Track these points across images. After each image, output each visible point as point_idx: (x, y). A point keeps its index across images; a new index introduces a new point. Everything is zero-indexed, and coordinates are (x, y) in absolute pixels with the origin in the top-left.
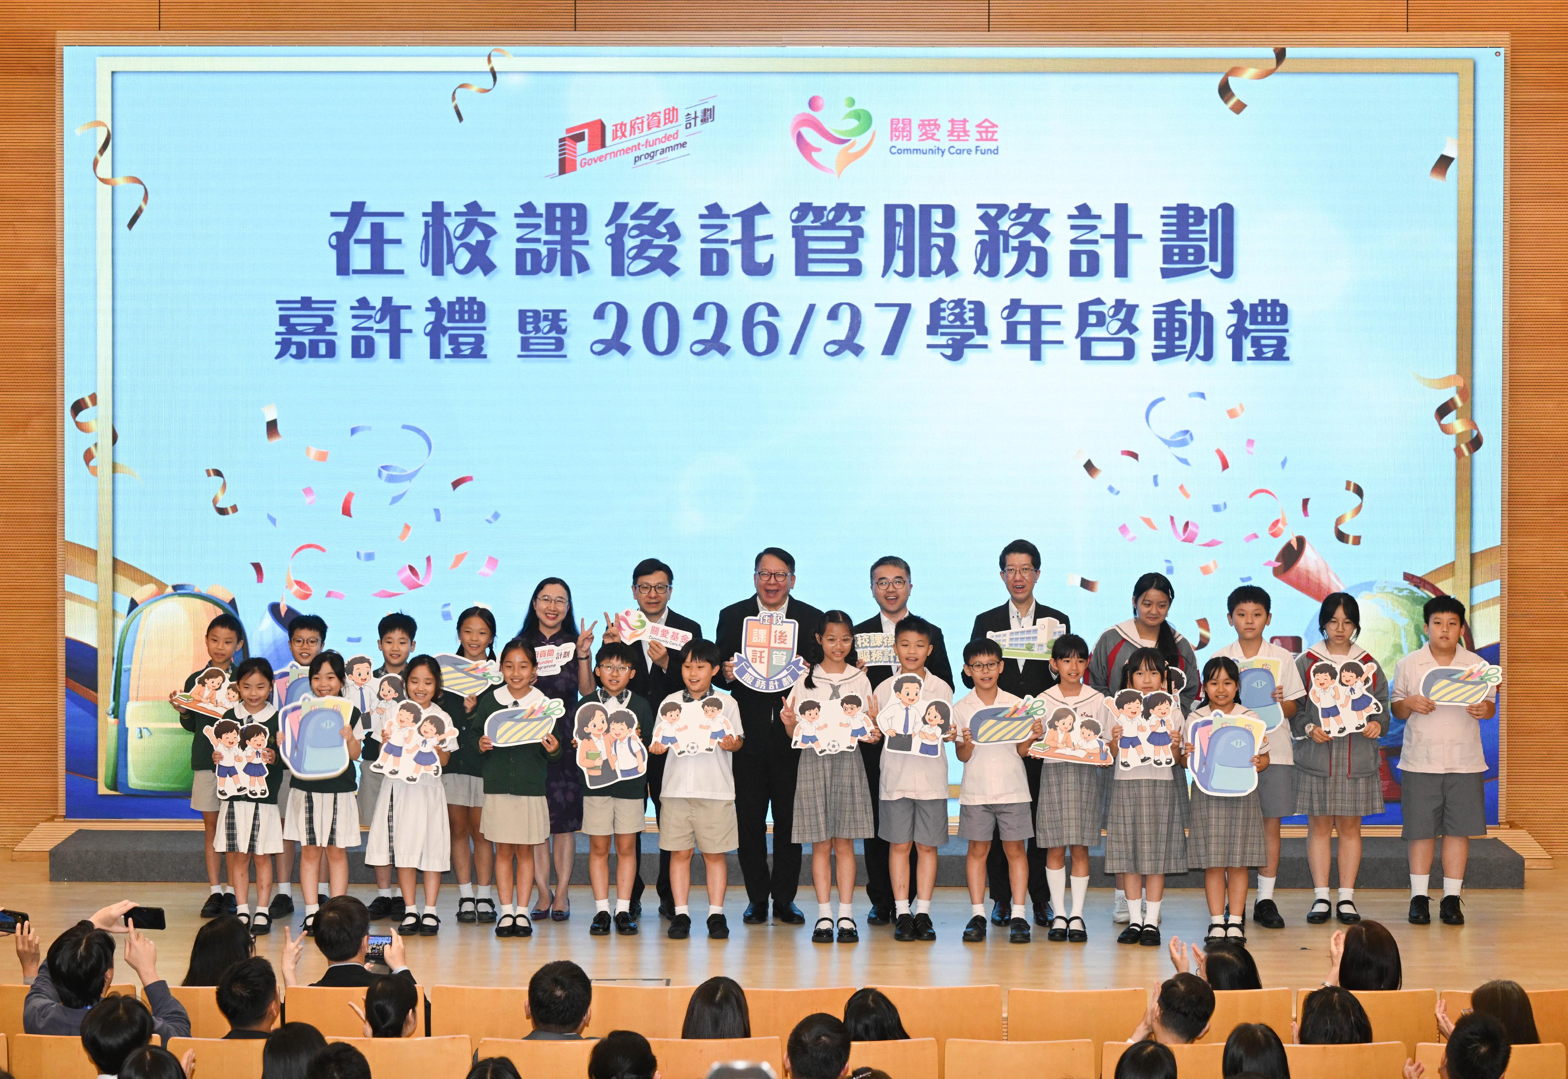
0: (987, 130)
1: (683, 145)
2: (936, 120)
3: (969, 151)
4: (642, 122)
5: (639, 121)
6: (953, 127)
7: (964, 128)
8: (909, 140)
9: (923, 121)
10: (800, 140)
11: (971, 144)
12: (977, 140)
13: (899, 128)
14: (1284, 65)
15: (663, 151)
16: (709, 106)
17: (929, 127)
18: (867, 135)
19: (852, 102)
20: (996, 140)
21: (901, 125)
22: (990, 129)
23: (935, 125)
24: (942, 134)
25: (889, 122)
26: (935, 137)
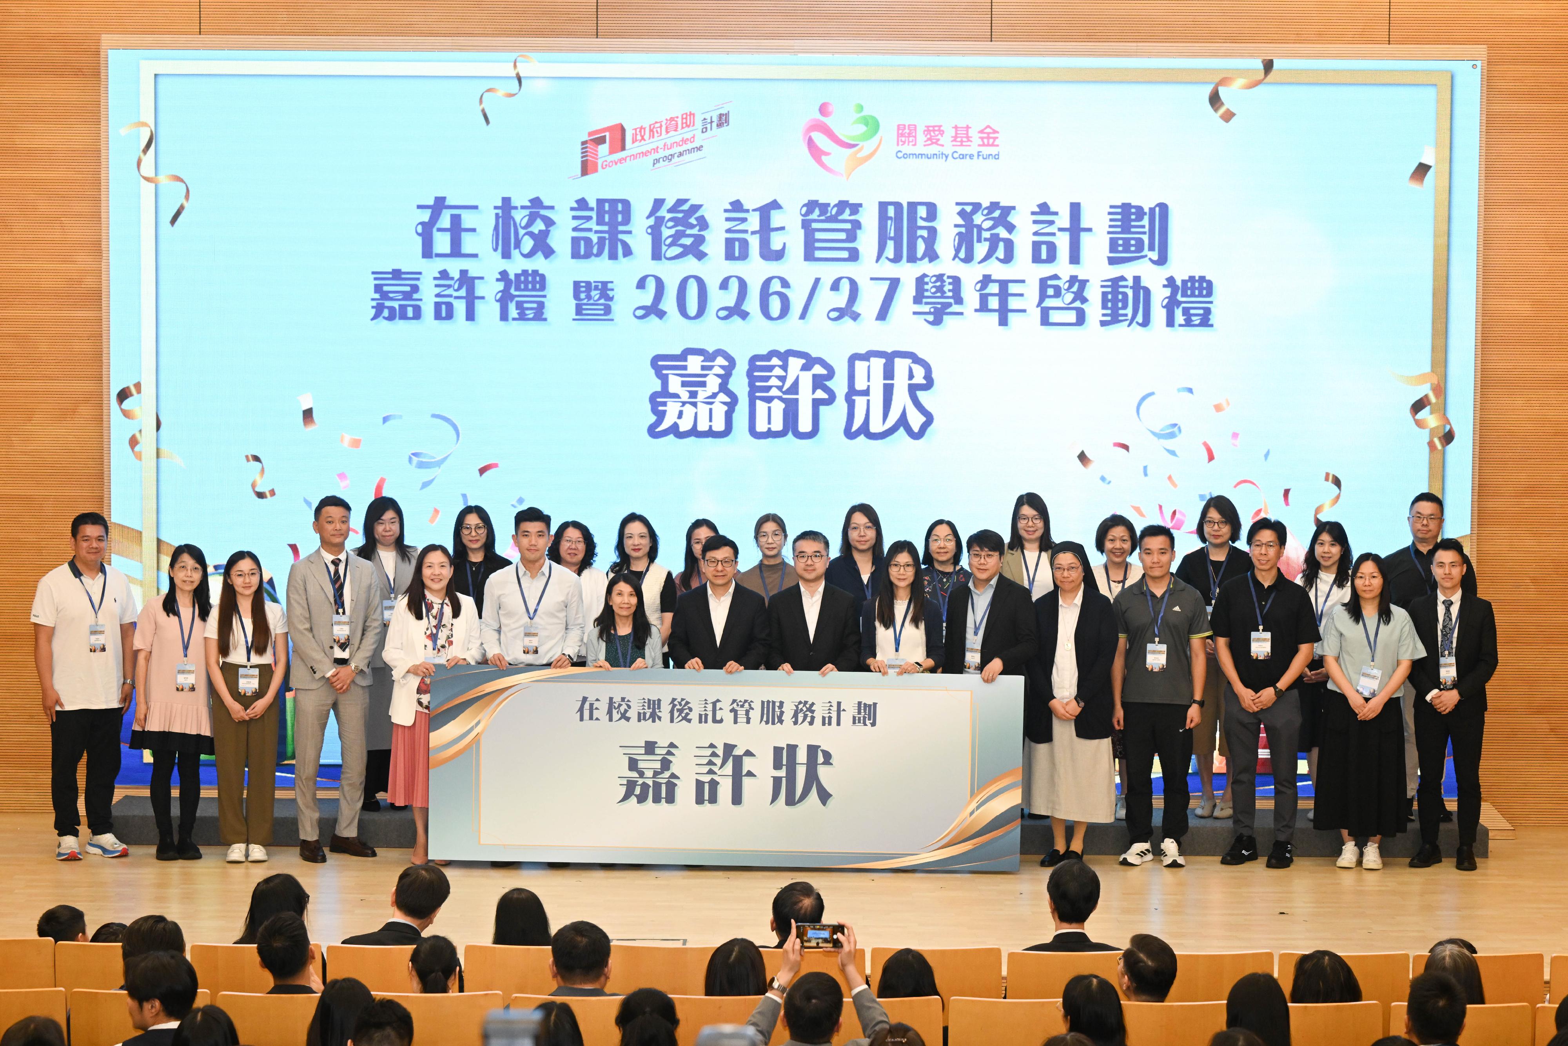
0: (989, 136)
1: (699, 148)
2: (940, 126)
3: (971, 157)
4: (661, 127)
5: (658, 125)
6: (956, 133)
7: (967, 134)
8: (915, 145)
9: (928, 127)
10: (811, 144)
11: (973, 149)
12: (979, 145)
13: (905, 133)
14: (1271, 76)
15: (681, 154)
16: (724, 111)
17: (933, 133)
18: (875, 140)
19: (861, 108)
20: (997, 146)
21: (907, 131)
22: (991, 135)
23: (939, 130)
24: (946, 139)
25: (896, 128)
26: (939, 143)
